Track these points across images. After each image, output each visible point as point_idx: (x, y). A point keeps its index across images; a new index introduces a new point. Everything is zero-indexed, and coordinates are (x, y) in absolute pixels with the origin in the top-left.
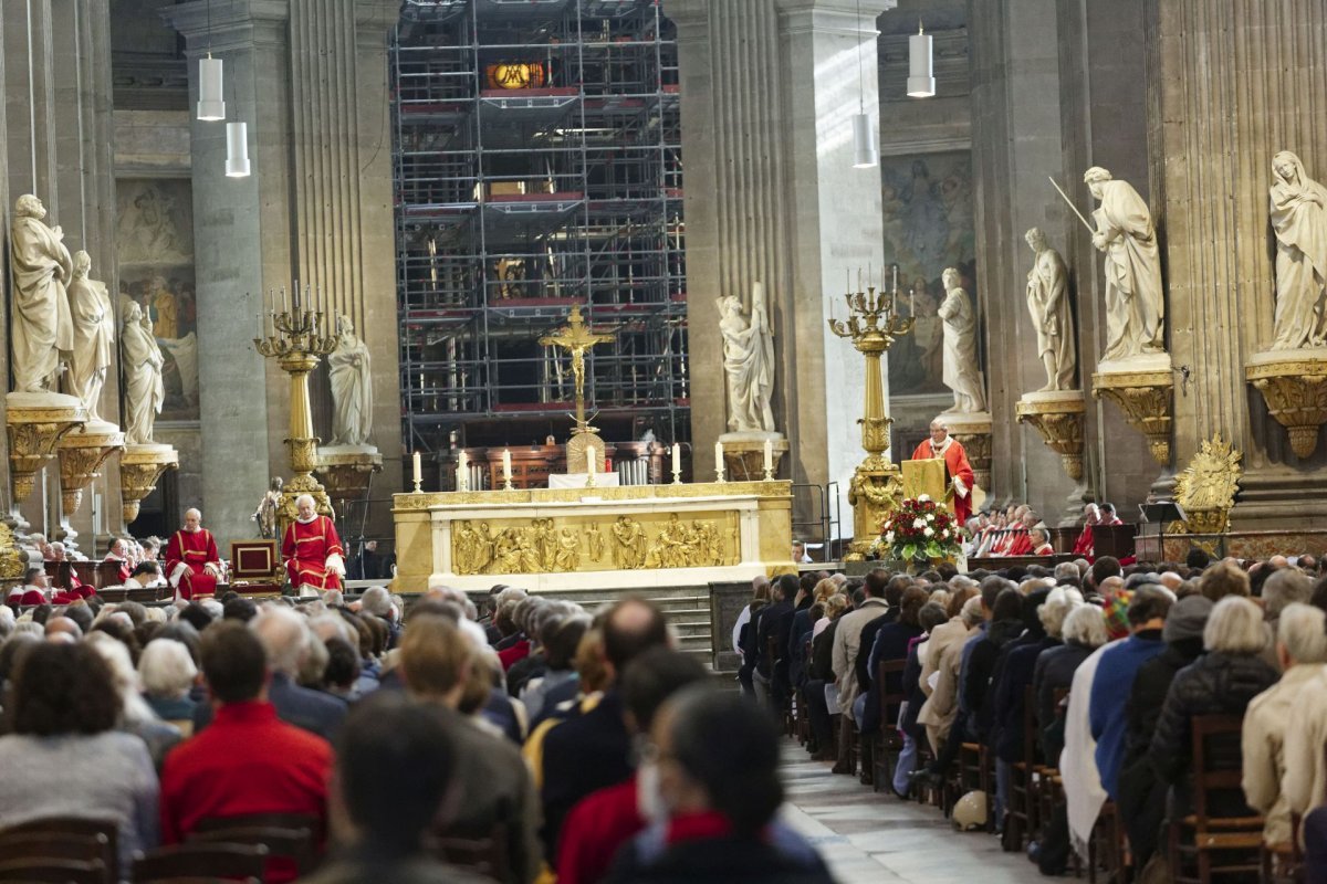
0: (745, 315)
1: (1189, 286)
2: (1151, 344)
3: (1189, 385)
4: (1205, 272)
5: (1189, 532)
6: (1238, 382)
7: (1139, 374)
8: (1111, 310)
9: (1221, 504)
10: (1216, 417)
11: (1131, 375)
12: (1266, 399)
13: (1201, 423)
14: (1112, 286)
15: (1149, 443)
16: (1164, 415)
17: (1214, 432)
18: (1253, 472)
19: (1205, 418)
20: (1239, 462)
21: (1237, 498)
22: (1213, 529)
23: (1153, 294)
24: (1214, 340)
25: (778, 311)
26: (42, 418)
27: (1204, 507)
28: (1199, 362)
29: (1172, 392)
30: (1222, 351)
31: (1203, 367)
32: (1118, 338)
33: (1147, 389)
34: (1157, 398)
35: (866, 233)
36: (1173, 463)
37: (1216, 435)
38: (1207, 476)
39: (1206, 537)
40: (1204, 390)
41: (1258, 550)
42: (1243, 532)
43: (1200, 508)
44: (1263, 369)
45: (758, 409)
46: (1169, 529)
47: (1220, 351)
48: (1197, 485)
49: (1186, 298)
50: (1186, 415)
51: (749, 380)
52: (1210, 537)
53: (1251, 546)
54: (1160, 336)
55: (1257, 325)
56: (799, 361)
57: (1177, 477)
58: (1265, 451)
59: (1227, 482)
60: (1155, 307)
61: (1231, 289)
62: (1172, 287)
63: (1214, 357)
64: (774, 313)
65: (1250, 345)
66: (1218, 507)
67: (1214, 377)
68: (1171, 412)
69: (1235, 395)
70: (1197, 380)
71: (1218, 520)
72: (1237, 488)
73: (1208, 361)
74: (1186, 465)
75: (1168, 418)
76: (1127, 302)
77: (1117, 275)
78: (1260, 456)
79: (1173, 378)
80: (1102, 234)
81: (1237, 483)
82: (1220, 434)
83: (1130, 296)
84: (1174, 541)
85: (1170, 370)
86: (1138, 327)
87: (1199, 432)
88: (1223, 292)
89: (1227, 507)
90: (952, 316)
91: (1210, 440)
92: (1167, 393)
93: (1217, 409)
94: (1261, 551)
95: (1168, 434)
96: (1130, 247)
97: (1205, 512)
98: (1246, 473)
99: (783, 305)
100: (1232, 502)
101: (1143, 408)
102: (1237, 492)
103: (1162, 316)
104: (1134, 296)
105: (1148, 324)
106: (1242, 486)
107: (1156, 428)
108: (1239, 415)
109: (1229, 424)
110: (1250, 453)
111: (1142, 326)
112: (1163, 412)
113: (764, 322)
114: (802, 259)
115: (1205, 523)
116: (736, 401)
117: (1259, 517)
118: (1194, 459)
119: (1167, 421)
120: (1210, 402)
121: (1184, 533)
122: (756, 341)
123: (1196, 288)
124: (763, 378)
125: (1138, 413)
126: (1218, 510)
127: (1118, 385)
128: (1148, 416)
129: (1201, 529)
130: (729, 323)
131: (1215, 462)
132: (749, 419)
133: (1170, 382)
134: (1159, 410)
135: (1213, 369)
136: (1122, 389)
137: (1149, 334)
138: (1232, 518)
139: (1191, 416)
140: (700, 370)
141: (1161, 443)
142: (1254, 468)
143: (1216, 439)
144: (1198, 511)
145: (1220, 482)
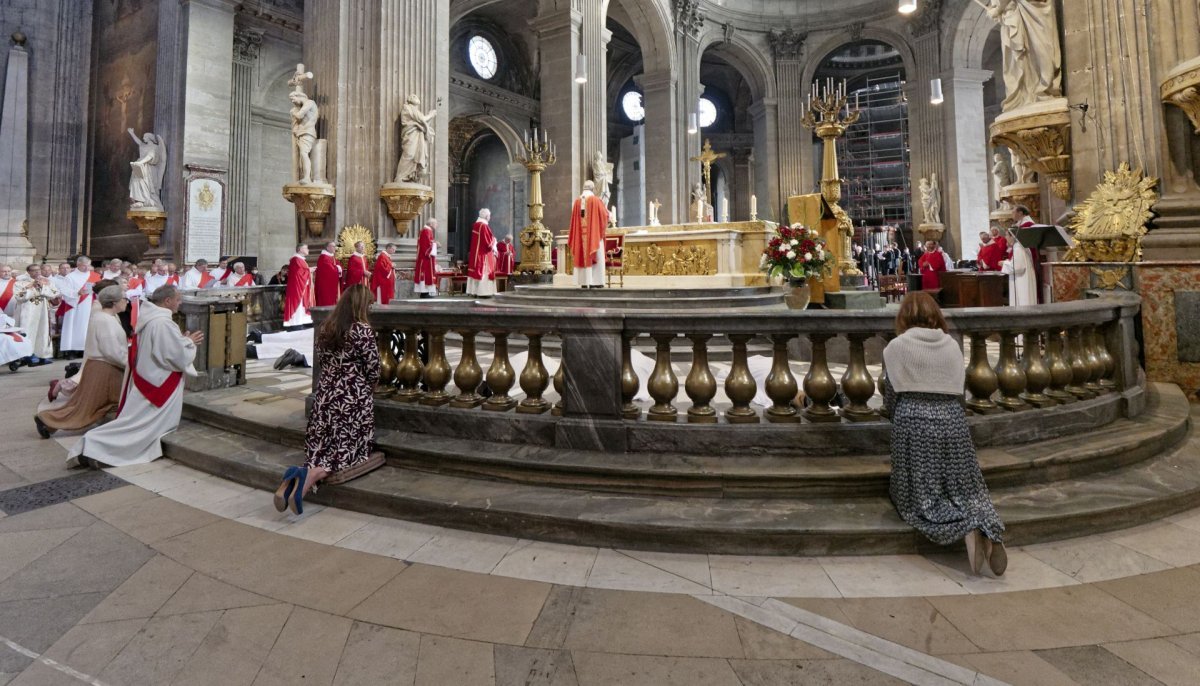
0: (929, 184)
1: (1087, 29)
2: (1047, 93)
3: (1088, 122)
4: (1106, 9)
5: (1090, 260)
6: (1150, 103)
7: (1033, 116)
8: (1006, 72)
9: (1127, 232)
10: (1122, 147)
11: (1023, 118)
12: (1191, 116)
13: (1104, 154)
14: (1006, 47)
15: (1048, 181)
16: (1061, 154)
17: (1120, 162)
18: (1173, 197)
19: (1109, 151)
20: (1154, 189)
21: (1150, 225)
22: (1119, 257)
23: (1048, 47)
24: (1118, 70)
25: (942, 183)
26: (392, 193)
27: (1108, 236)
28: (1100, 97)
29: (1069, 129)
30: (1129, 80)
31: (1105, 102)
32: (1013, 92)
33: (1041, 129)
34: (1053, 137)
35: (979, 155)
36: (1072, 197)
37: (1122, 166)
38: (1111, 204)
39: (1109, 265)
40: (1106, 124)
41: (1182, 282)
42: (1160, 262)
43: (1101, 236)
44: (1187, 77)
45: (934, 216)
46: (1064, 258)
47: (1126, 80)
48: (1098, 214)
49: (1083, 42)
50: (1086, 150)
51: (930, 206)
52: (1115, 265)
53: (1172, 277)
54: (1057, 83)
55: (1176, 42)
56: (950, 199)
57: (1075, 208)
58: (1190, 174)
59: (1137, 210)
60: (1049, 56)
61: (1138, 14)
62: (1066, 33)
63: (1119, 89)
64: (940, 184)
65: (1165, 63)
66: (1124, 235)
67: (1118, 107)
68: (1068, 150)
69: (1145, 121)
70: (1099, 114)
71: (1125, 248)
72: (1151, 215)
73: (1112, 91)
74: (1086, 196)
75: (1067, 156)
76: (1020, 58)
77: (1009, 34)
78: (1183, 180)
79: (1070, 117)
80: (995, 7)
81: (1150, 210)
82: (1128, 162)
83: (1023, 54)
84: (1070, 268)
85: (1066, 109)
86: (1033, 81)
87: (1101, 164)
88: (1129, 24)
89: (1137, 234)
90: (997, 172)
91: (1115, 171)
92: (1063, 132)
93: (1123, 139)
94: (1188, 283)
95: (1067, 172)
96: (1022, 9)
97: (1108, 241)
98: (1164, 198)
99: (944, 180)
100: (1145, 229)
101: (1038, 149)
102: (1151, 219)
103: (1058, 66)
104: (1028, 52)
105: (1043, 76)
106: (1157, 213)
107: (1053, 166)
108: (1152, 141)
109: (1139, 153)
110: (1168, 177)
111: (1037, 80)
112: (1060, 150)
113: (936, 186)
114: (950, 165)
115: (1108, 251)
116: (926, 213)
117: (1183, 245)
118: (1096, 189)
119: (1066, 159)
120: (1115, 132)
121: (1083, 261)
122: (933, 192)
123: (1095, 29)
124: (936, 205)
125: (1033, 155)
126: (1125, 238)
127: (1011, 129)
128: (1044, 156)
129: (1104, 257)
130: (923, 186)
131: (1121, 190)
132: (930, 219)
133: (1067, 121)
134: (1055, 149)
135: (1117, 103)
136: (1014, 133)
137: (1044, 84)
138: (1143, 246)
139: (1092, 150)
140: (914, 204)
141: (1060, 181)
142: (1174, 193)
143: (1122, 167)
144: (1099, 240)
145: (1129, 209)
